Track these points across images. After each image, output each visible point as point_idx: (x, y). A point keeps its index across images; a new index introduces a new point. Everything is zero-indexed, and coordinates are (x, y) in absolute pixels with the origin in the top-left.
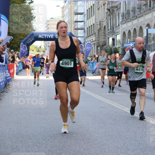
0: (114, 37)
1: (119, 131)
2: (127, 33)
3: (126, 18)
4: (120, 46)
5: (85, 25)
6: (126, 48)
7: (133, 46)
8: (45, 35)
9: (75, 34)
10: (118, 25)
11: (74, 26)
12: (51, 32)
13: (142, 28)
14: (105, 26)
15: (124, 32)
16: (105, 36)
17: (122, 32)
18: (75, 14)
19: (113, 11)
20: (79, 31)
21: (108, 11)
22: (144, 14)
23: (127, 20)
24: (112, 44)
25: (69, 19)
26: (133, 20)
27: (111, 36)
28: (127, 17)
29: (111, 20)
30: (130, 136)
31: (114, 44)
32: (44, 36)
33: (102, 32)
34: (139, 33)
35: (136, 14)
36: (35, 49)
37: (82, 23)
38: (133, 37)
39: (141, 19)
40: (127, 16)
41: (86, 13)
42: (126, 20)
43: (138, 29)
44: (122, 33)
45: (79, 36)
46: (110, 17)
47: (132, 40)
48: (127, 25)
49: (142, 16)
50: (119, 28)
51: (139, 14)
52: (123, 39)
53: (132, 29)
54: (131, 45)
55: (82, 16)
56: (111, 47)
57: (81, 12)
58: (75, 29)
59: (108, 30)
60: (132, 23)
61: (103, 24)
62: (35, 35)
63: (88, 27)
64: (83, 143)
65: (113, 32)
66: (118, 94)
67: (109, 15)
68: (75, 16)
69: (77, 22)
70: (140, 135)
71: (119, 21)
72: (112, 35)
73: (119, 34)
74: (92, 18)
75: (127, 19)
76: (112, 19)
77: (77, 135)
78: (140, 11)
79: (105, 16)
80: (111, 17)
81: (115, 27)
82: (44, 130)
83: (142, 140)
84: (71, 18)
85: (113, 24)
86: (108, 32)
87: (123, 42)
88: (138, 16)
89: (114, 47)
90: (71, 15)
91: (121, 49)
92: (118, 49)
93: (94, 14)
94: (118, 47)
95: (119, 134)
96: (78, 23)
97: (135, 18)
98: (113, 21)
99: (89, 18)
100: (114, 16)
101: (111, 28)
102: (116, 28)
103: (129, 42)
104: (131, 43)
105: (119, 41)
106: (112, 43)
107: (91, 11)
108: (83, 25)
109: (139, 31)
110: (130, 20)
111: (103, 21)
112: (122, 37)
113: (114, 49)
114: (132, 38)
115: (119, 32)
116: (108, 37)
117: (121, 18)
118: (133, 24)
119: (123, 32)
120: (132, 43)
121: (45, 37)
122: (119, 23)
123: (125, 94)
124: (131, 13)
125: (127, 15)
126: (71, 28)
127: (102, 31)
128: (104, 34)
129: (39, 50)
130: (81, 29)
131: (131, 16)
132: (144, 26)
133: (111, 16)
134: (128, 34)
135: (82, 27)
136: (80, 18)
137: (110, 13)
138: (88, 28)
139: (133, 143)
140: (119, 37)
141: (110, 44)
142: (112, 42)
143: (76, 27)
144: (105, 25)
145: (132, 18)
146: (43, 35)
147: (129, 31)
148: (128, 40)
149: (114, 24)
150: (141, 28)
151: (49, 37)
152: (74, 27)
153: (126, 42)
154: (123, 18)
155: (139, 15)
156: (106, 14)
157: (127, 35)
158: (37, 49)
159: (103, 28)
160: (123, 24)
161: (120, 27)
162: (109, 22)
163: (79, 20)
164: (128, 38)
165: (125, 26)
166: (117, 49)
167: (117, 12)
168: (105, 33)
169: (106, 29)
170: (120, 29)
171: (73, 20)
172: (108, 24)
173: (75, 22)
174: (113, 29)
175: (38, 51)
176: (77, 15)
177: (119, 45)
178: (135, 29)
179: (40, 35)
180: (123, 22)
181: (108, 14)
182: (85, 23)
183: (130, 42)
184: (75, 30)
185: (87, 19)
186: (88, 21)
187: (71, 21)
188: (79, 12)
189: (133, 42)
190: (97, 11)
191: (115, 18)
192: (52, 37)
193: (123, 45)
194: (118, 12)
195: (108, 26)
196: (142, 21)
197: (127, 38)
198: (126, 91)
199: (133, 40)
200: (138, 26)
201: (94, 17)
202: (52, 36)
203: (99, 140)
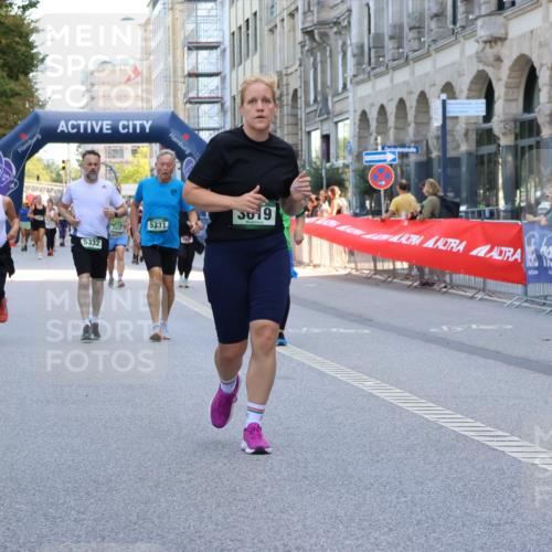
0: (327, 128)
2: (373, 115)
3: (370, 63)
4: (349, 160)
5: (223, 89)
7: (394, 160)
8: (82, 123)
9: (189, 117)
10: (341, 86)
11: (184, 92)
12: (103, 111)
13: (428, 96)
14: (296, 91)
15: (364, 114)
16: (297, 124)
17: (355, 111)
18: (189, 49)
19: (325, 39)
20: (205, 108)
21: (307, 37)
22: (433, 47)
23: (373, 69)
24: (320, 155)
25: (165, 65)
26: (394, 69)
27: (319, 125)
28: (373, 59)
29: (315, 70)
30: (381, 477)
31: (326, 155)
32: (78, 127)
33: (285, 112)
34: (415, 117)
35: (406, 50)
36: (44, 172)
37: (215, 81)
38: (396, 128)
39: (423, 67)
40: (372, 55)
41: (227, 43)
42: (369, 69)
43: (411, 103)
44: (358, 117)
45: (201, 126)
46: (315, 60)
47: (391, 141)
48: (374, 87)
49: (428, 55)
50: (347, 98)
51: (416, 48)
52: (360, 138)
53: (392, 100)
54: (389, 157)
55: (215, 54)
56: (318, 163)
57: (210, 40)
58: (190, 103)
59: (307, 104)
60: (392, 80)
61: (288, 84)
62: (43, 123)
63: (235, 92)
64: (214, 505)
65: (325, 113)
66: (342, 330)
67: (311, 52)
68: (188, 55)
69: (198, 75)
70: (416, 473)
71: (345, 71)
72: (322, 121)
73: (347, 119)
74: (248, 63)
75: (373, 66)
77: (190, 476)
78: (420, 39)
79: (294, 56)
80: (319, 59)
81: (330, 93)
82: (73, 461)
84: (175, 62)
85: (324, 83)
86: (308, 110)
87: (359, 146)
88: (412, 55)
89: (328, 165)
90: (174, 49)
92: (343, 173)
93: (256, 49)
94: (341, 165)
96: (200, 79)
97: (402, 61)
98: (323, 72)
99: (240, 63)
100: (328, 53)
101: (319, 98)
102: (336, 99)
103: (380, 148)
104: (387, 150)
105: (347, 144)
106: (323, 150)
107: (245, 38)
108: (217, 88)
109: (417, 107)
110: (383, 69)
111: (290, 71)
112: (357, 130)
113: (327, 171)
114: (392, 133)
115: (347, 112)
116: (308, 130)
117: (351, 61)
118: (395, 82)
119: (359, 113)
120: (393, 150)
121: (82, 131)
122: (345, 79)
123: (366, 331)
124: (389, 45)
125: (373, 51)
126: (175, 96)
127: (286, 110)
128: (291, 120)
129: (59, 175)
130: (210, 101)
131: (389, 56)
132: (432, 89)
133: (319, 54)
134: (377, 119)
135: (213, 95)
136: (206, 61)
137: (315, 44)
138: (234, 98)
139: (391, 502)
140: (347, 128)
141: (314, 154)
142: (322, 146)
143: (192, 95)
144: (297, 86)
145: (391, 64)
146: (75, 123)
147: (382, 108)
148: (376, 139)
149: (329, 83)
150: (423, 98)
151: (97, 130)
152: (185, 95)
153: (370, 147)
154: (359, 64)
155: (415, 51)
156: (298, 48)
157: (373, 124)
158: (51, 172)
159: (287, 99)
160: (358, 83)
161: (350, 94)
162: (309, 77)
163: (202, 69)
164: (379, 133)
165: (365, 90)
166: (340, 171)
167: (336, 40)
168: (296, 115)
169: (301, 102)
170: (351, 100)
171: (183, 68)
172: (306, 83)
173: (190, 75)
174: (325, 100)
175: (55, 181)
176: (194, 53)
177: (344, 158)
178: (402, 102)
179: (63, 123)
180: (361, 77)
181: (307, 48)
182: (223, 80)
183: (383, 148)
184: (188, 106)
185: (233, 66)
186: (234, 74)
187: (175, 72)
188: (203, 40)
189: (395, 147)
190: (267, 37)
191: (331, 61)
192: (105, 131)
193: (359, 157)
194: (340, 43)
195: (306, 92)
196: (427, 74)
197: (374, 134)
198: (371, 320)
199: (396, 140)
200: (412, 93)
201: (256, 58)
202: (105, 127)
203: (270, 493)
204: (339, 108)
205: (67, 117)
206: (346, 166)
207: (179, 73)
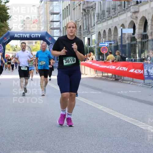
0: (89, 36)
1: (94, 128)
2: (102, 33)
3: (101, 19)
4: (95, 45)
5: (60, 25)
6: (101, 47)
7: (108, 45)
8: (21, 35)
9: (51, 33)
10: (93, 24)
11: (49, 26)
12: (27, 31)
15: (99, 32)
16: (81, 35)
18: (51, 14)
19: (89, 12)
20: (55, 30)
21: (84, 11)
22: (119, 14)
23: (102, 20)
24: (87, 43)
25: (45, 19)
26: (108, 20)
27: (87, 36)
28: (102, 17)
29: (86, 20)
31: (89, 44)
34: (114, 33)
35: (111, 15)
36: (11, 48)
37: (58, 23)
38: (108, 36)
39: (116, 20)
41: (62, 13)
42: (101, 20)
43: (113, 29)
44: (98, 33)
45: (55, 35)
46: (86, 17)
48: (102, 25)
49: (117, 16)
50: (95, 28)
51: (114, 14)
52: (98, 39)
53: (107, 29)
54: (106, 44)
55: (58, 16)
56: (87, 46)
57: (57, 12)
58: (51, 29)
59: (84, 30)
60: (107, 23)
61: (78, 24)
62: (11, 35)
64: (58, 141)
65: (89, 32)
66: (93, 92)
67: (85, 15)
68: (51, 16)
69: (53, 22)
70: (114, 132)
71: (94, 21)
72: (88, 34)
73: (95, 34)
74: (67, 18)
76: (88, 19)
77: (51, 133)
78: (115, 12)
79: (80, 16)
80: (87, 17)
81: (90, 26)
82: (19, 128)
83: (116, 138)
84: (47, 18)
85: (88, 24)
87: (98, 41)
88: (113, 16)
89: (89, 46)
90: (47, 14)
91: (97, 48)
92: (94, 49)
93: (70, 14)
94: (93, 47)
95: (93, 132)
96: (54, 22)
97: (110, 18)
98: (88, 21)
99: (65, 18)
100: (89, 16)
101: (87, 28)
102: (92, 28)
104: (106, 43)
105: (95, 41)
107: (66, 11)
108: (59, 25)
109: (114, 31)
110: (105, 20)
111: (79, 20)
112: (98, 37)
113: (89, 48)
114: (107, 38)
115: (95, 32)
116: (84, 37)
117: (96, 18)
118: (108, 24)
119: (98, 32)
120: (107, 42)
121: (21, 37)
122: (94, 23)
123: (100, 93)
124: (106, 13)
125: (102, 15)
126: (47, 27)
127: (78, 31)
128: (79, 34)
129: (15, 49)
130: (57, 29)
131: (106, 16)
132: (119, 26)
133: (87, 16)
135: (57, 27)
136: (56, 18)
137: (86, 13)
138: (63, 28)
139: (107, 140)
140: (95, 36)
141: (85, 44)
142: (88, 41)
143: (52, 27)
144: (81, 25)
146: (19, 35)
147: (105, 31)
149: (90, 24)
150: (116, 28)
151: (25, 37)
153: (101, 42)
154: (98, 19)
156: (81, 14)
157: (102, 35)
158: (13, 48)
159: (78, 28)
160: (98, 24)
161: (96, 27)
162: (84, 22)
163: (54, 20)
164: (103, 38)
165: (100, 26)
167: (92, 12)
168: (81, 33)
169: (82, 29)
170: (96, 29)
172: (83, 24)
173: (51, 21)
174: (89, 28)
175: (14, 51)
177: (94, 45)
178: (110, 29)
179: (16, 35)
180: (98, 22)
181: (84, 14)
182: (60, 23)
183: (105, 42)
184: (51, 30)
185: (63, 19)
186: (63, 21)
187: (47, 21)
188: (55, 12)
189: (108, 42)
190: (73, 11)
191: (90, 18)
193: (98, 44)
194: (93, 13)
195: (84, 26)
196: (117, 22)
197: (102, 38)
198: (101, 90)
199: (108, 40)
200: (113, 27)
201: (70, 17)
202: (28, 36)
203: (73, 137)
204: (92, 31)
205: (17, 33)
206: (95, 47)
207: (48, 21)
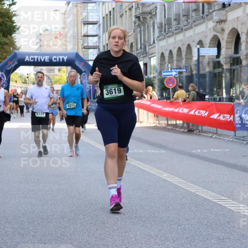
0: (146, 60)
2: (167, 54)
3: (165, 31)
4: (156, 75)
5: (99, 42)
7: (176, 75)
8: (36, 57)
9: (84, 55)
10: (152, 41)
11: (82, 43)
12: (45, 52)
13: (191, 46)
14: (132, 44)
15: (162, 54)
17: (158, 53)
18: (84, 24)
19: (145, 20)
20: (91, 50)
21: (137, 19)
22: (194, 24)
23: (167, 34)
25: (73, 31)
26: (176, 34)
27: (142, 59)
28: (167, 29)
29: (141, 34)
30: (170, 217)
31: (146, 72)
32: (34, 59)
34: (186, 55)
35: (181, 25)
36: (19, 79)
37: (96, 39)
38: (177, 60)
39: (189, 33)
40: (166, 27)
41: (101, 22)
42: (165, 34)
43: (184, 49)
44: (160, 55)
45: (90, 58)
46: (141, 29)
47: (175, 66)
48: (167, 42)
49: (191, 28)
50: (155, 47)
51: (186, 24)
52: (161, 65)
53: (175, 48)
54: (174, 73)
55: (96, 26)
57: (94, 20)
58: (85, 48)
59: (137, 49)
60: (175, 39)
61: (128, 40)
62: (19, 57)
63: (104, 44)
64: (95, 229)
65: (145, 53)
66: (152, 151)
67: (139, 26)
68: (84, 27)
69: (88, 36)
70: (186, 216)
71: (154, 35)
72: (144, 57)
73: (155, 56)
75: (166, 32)
76: (144, 33)
77: (84, 216)
78: (187, 20)
79: (131, 27)
80: (142, 29)
81: (147, 44)
82: (32, 209)
83: (188, 225)
84: (77, 30)
85: (144, 40)
86: (137, 52)
87: (161, 68)
88: (184, 28)
89: (146, 77)
90: (77, 24)
91: (158, 79)
92: (153, 80)
93: (114, 24)
94: (152, 77)
95: (153, 215)
96: (89, 38)
97: (180, 30)
98: (144, 35)
100: (146, 27)
101: (142, 47)
102: (150, 47)
103: (169, 69)
104: (173, 70)
105: (155, 67)
106: (144, 70)
107: (109, 20)
108: (97, 42)
109: (186, 51)
110: (171, 34)
111: (129, 34)
112: (159, 61)
113: (146, 79)
114: (175, 63)
115: (155, 53)
117: (157, 30)
118: (177, 40)
119: (160, 53)
120: (175, 70)
121: (36, 60)
122: (154, 38)
123: (163, 152)
124: (174, 23)
125: (166, 26)
126: (78, 45)
129: (25, 80)
130: (94, 48)
131: (174, 28)
132: (193, 43)
133: (142, 27)
134: (169, 56)
135: (94, 45)
136: (92, 30)
137: (140, 23)
138: (104, 46)
139: (175, 229)
140: (155, 60)
143: (85, 45)
144: (132, 41)
145: (175, 32)
146: (33, 57)
147: (171, 51)
148: (168, 65)
149: (147, 40)
150: (189, 47)
151: (43, 60)
152: (82, 45)
153: (165, 69)
154: (160, 31)
155: (185, 26)
156: (133, 24)
157: (167, 59)
158: (22, 79)
160: (160, 40)
161: (156, 45)
162: (138, 37)
163: (90, 33)
164: (169, 63)
165: (163, 43)
166: (152, 79)
167: (150, 21)
169: (134, 49)
171: (81, 33)
172: (137, 40)
173: (84, 36)
174: (145, 48)
175: (24, 83)
176: (86, 26)
177: (154, 74)
178: (179, 49)
179: (27, 57)
180: (161, 37)
181: (137, 24)
182: (99, 38)
183: (171, 70)
184: (84, 49)
185: (104, 32)
186: (104, 35)
187: (78, 34)
188: (90, 20)
189: (177, 69)
190: (119, 19)
191: (148, 30)
192: (46, 61)
193: (160, 73)
194: (152, 22)
195: (137, 44)
196: (191, 36)
197: (167, 63)
198: (166, 147)
199: (177, 66)
200: (184, 45)
202: (46, 59)
203: (120, 224)
204: (151, 51)
205: (29, 54)
206: (154, 77)
207: (80, 35)
